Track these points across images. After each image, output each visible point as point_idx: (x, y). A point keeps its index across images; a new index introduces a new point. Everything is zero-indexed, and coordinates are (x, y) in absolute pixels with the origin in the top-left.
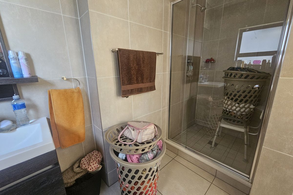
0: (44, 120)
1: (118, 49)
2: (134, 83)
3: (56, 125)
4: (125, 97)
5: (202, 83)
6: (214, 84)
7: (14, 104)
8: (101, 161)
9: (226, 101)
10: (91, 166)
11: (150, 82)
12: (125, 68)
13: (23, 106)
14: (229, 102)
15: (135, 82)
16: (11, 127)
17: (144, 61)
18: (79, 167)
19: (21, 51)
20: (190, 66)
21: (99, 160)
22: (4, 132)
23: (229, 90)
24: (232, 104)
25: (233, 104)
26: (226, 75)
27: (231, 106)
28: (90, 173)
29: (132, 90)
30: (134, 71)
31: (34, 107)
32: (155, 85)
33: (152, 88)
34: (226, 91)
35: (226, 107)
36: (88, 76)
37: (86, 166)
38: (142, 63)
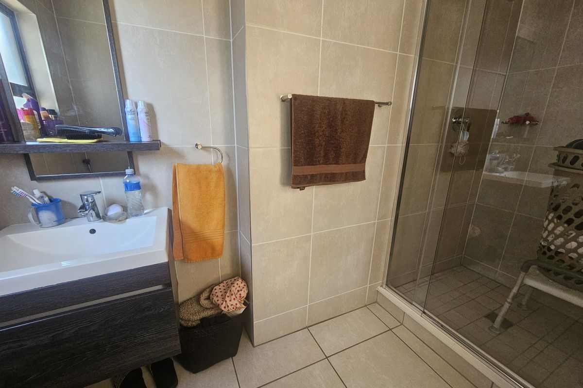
0: (163, 212)
1: (293, 95)
2: (319, 162)
3: (180, 222)
4: (298, 188)
5: (496, 173)
6: (527, 178)
7: (127, 182)
8: (245, 298)
9: (552, 226)
10: (226, 301)
11: (355, 163)
12: (303, 132)
13: (137, 186)
14: (560, 229)
15: (322, 162)
16: (119, 216)
17: (344, 118)
18: (208, 298)
19: (141, 101)
20: (464, 133)
21: (242, 296)
22: (111, 221)
23: (563, 198)
24: (568, 236)
25: (572, 234)
26: (562, 158)
27: (564, 239)
28: (225, 315)
29: (312, 176)
30: (320, 138)
31: (152, 189)
32: (364, 171)
33: (359, 176)
34: (555, 199)
35: (550, 239)
36: (237, 144)
37: (218, 300)
38: (339, 123)
